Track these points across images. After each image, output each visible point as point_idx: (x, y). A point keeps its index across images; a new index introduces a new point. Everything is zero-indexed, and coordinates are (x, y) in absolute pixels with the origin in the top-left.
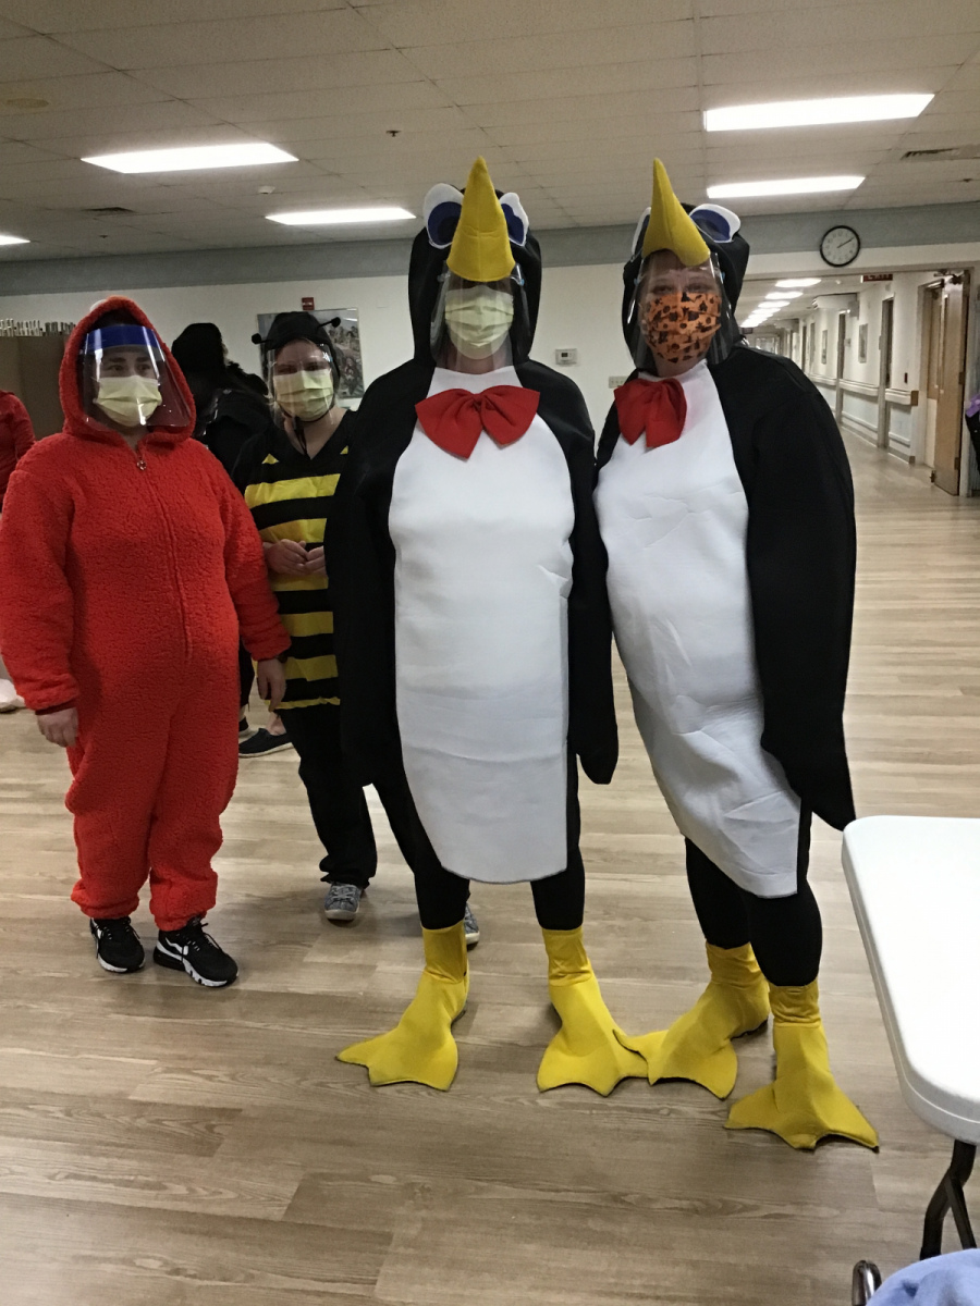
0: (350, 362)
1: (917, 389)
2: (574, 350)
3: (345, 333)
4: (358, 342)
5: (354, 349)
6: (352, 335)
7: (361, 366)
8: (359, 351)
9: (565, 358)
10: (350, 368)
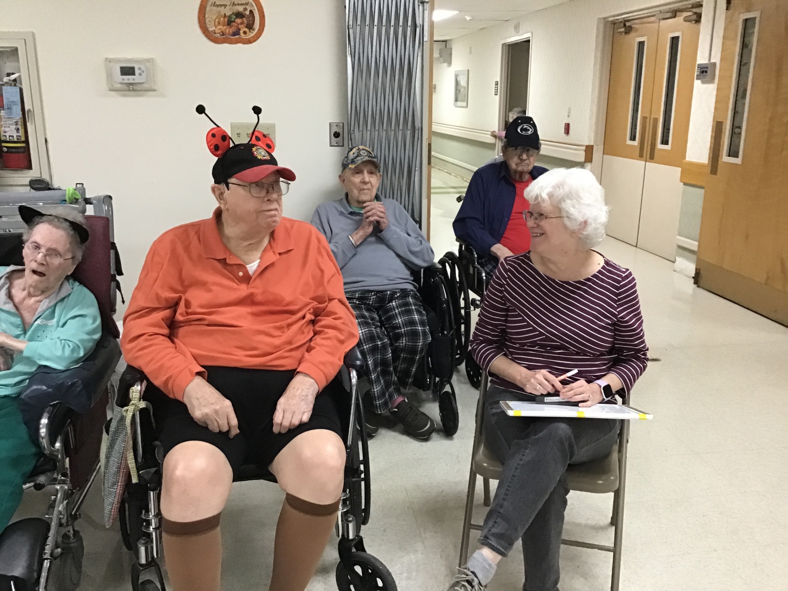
1: (592, 144)
9: (129, 79)
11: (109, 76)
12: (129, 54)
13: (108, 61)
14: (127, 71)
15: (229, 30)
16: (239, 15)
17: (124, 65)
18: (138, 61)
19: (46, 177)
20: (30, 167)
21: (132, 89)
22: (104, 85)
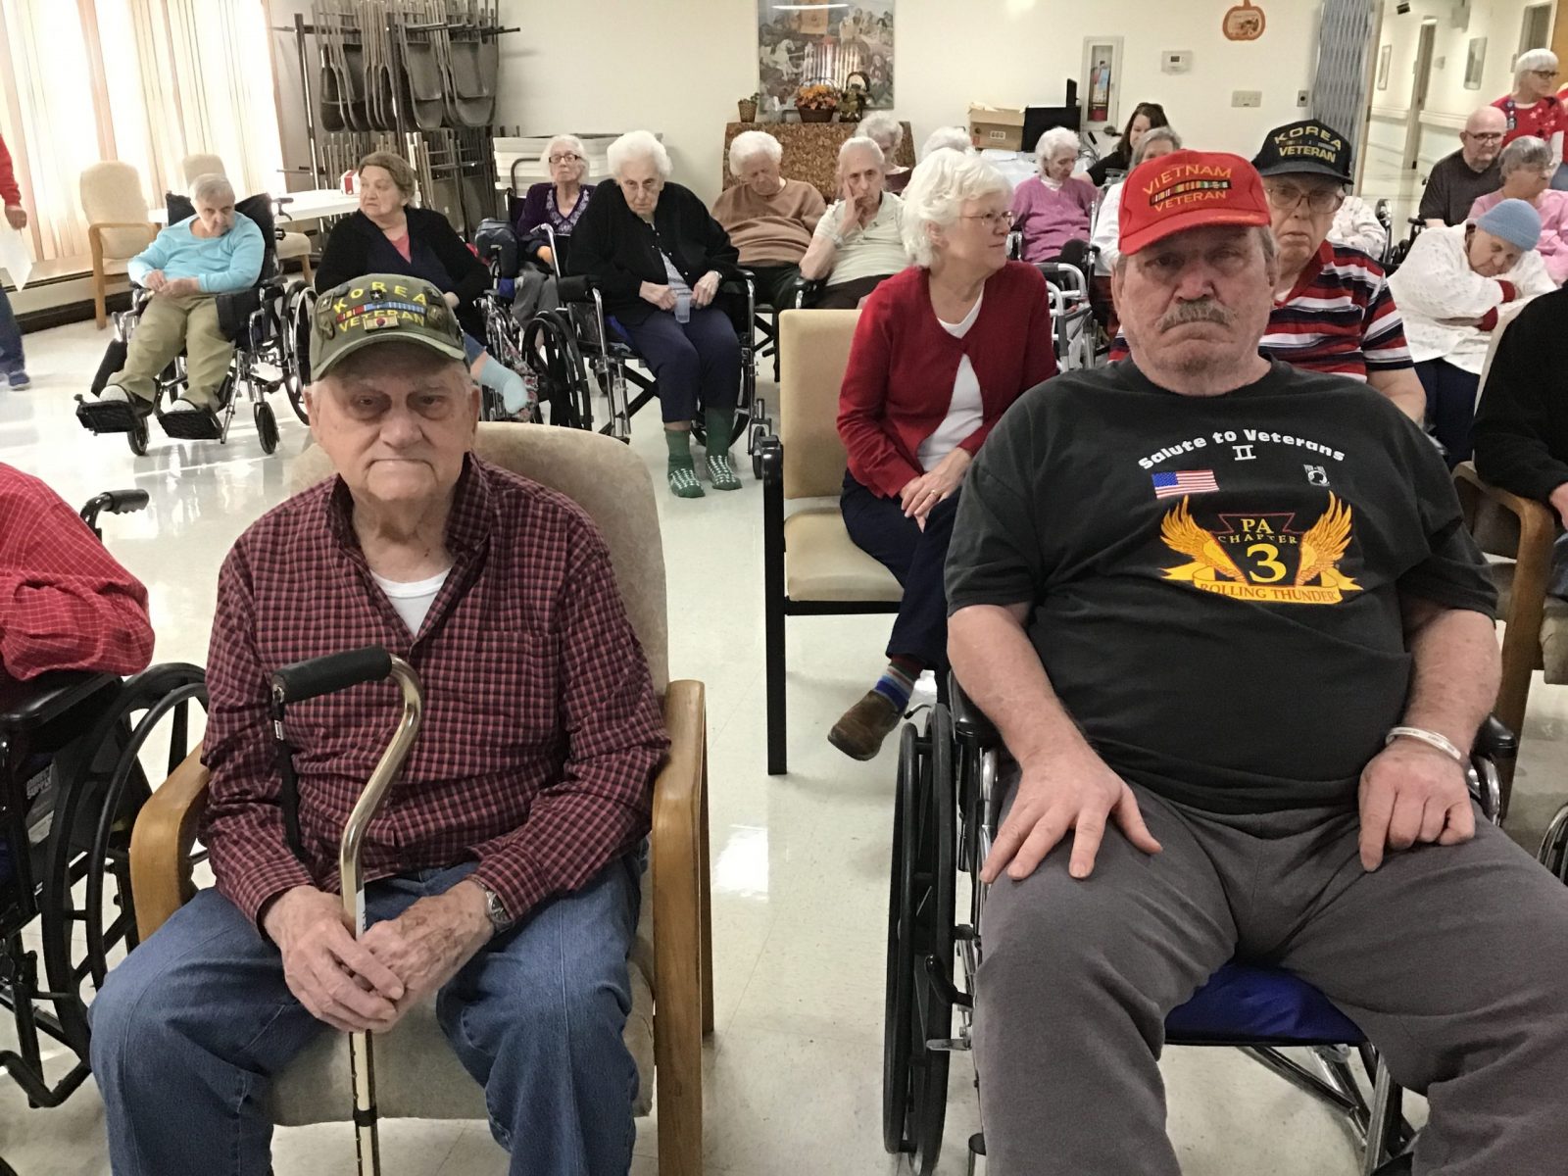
0: (877, 60)
2: (1189, 53)
3: (874, 20)
4: (891, 34)
5: (886, 43)
6: (884, 24)
7: (892, 67)
8: (892, 46)
9: (1175, 64)
10: (876, 68)
11: (1163, 62)
12: (1176, 48)
13: (1164, 52)
14: (1175, 59)
15: (1241, 32)
16: (1249, 22)
17: (1174, 55)
18: (1184, 52)
19: (1114, 125)
20: (1105, 119)
21: (1175, 69)
22: (1159, 66)
